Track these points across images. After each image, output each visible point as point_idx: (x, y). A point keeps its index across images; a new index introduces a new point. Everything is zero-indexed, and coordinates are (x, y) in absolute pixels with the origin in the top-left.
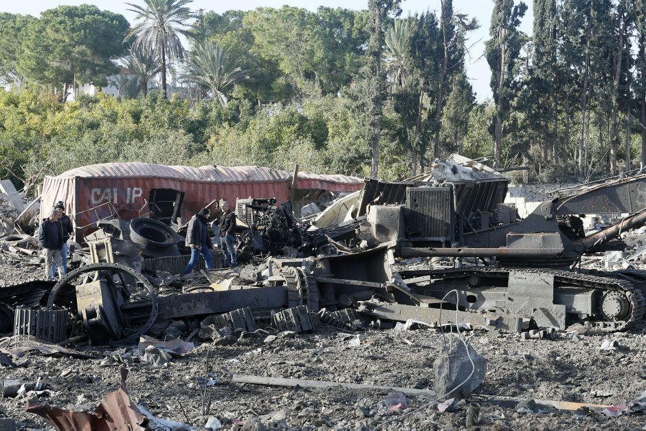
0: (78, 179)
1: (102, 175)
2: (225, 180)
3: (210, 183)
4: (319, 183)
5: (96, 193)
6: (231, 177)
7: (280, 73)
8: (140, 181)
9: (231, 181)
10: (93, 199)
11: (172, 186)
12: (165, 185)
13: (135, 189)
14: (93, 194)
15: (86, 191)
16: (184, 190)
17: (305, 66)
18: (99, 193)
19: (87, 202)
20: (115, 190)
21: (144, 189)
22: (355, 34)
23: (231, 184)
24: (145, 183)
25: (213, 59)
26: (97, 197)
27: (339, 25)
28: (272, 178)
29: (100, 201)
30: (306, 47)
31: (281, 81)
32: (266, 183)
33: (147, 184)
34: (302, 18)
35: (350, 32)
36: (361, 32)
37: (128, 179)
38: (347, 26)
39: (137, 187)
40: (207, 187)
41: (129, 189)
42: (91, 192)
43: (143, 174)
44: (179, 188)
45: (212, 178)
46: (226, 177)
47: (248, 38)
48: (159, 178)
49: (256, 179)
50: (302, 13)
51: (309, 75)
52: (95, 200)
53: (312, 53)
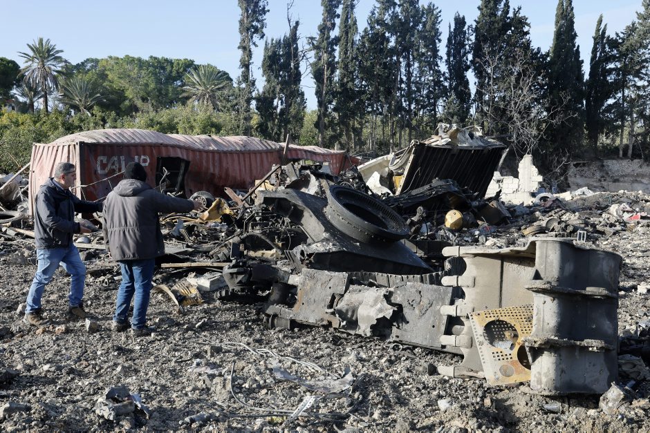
0: (82, 144)
1: (108, 141)
2: (225, 149)
3: (213, 152)
4: (304, 153)
5: (102, 161)
6: (229, 146)
7: (125, 98)
8: (148, 150)
9: (232, 150)
10: (99, 169)
11: (179, 154)
12: (172, 154)
13: (143, 157)
14: (99, 163)
15: (92, 159)
16: (190, 159)
17: (142, 93)
18: (105, 161)
19: (93, 172)
20: (122, 158)
21: (151, 157)
22: (174, 74)
23: (231, 153)
24: (152, 151)
25: (81, 88)
26: (104, 166)
27: (163, 68)
28: (265, 148)
29: (106, 171)
30: (142, 81)
31: (127, 103)
32: (260, 152)
33: (154, 151)
34: (140, 63)
35: (171, 72)
36: (178, 73)
37: (136, 146)
38: (169, 68)
39: (144, 155)
40: (211, 155)
41: (136, 157)
42: (96, 160)
43: (150, 141)
44: (185, 158)
45: (213, 147)
46: (226, 146)
47: (103, 76)
48: (166, 146)
49: (252, 149)
50: (139, 60)
51: (144, 99)
52: (101, 169)
53: (147, 85)
